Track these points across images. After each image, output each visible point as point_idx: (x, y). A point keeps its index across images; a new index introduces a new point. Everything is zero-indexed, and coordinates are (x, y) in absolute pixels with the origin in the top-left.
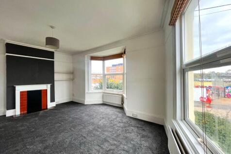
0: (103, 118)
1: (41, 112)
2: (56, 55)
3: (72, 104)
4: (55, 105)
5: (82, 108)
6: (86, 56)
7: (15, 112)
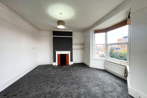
0: (98, 85)
1: (65, 66)
2: (73, 34)
4: (73, 64)
5: (86, 70)
6: (91, 31)
7: (56, 64)
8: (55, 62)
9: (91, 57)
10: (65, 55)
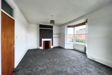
0: (73, 56)
1: (49, 49)
2: (53, 27)
3: (59, 47)
4: (53, 47)
5: (63, 50)
6: (65, 26)
7: (42, 48)
8: (41, 46)
9: (65, 42)
10: (48, 41)
